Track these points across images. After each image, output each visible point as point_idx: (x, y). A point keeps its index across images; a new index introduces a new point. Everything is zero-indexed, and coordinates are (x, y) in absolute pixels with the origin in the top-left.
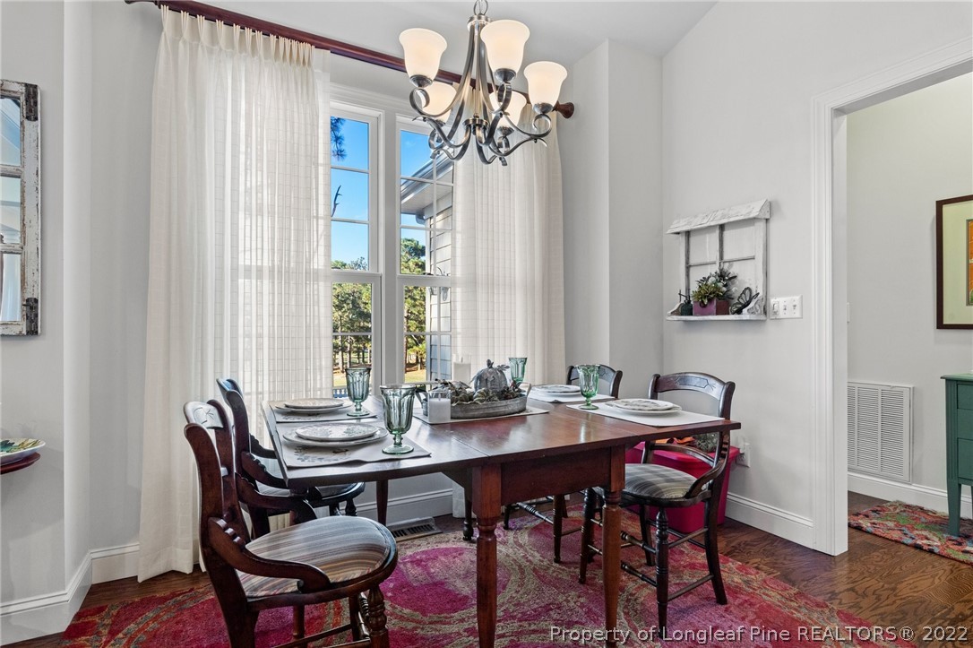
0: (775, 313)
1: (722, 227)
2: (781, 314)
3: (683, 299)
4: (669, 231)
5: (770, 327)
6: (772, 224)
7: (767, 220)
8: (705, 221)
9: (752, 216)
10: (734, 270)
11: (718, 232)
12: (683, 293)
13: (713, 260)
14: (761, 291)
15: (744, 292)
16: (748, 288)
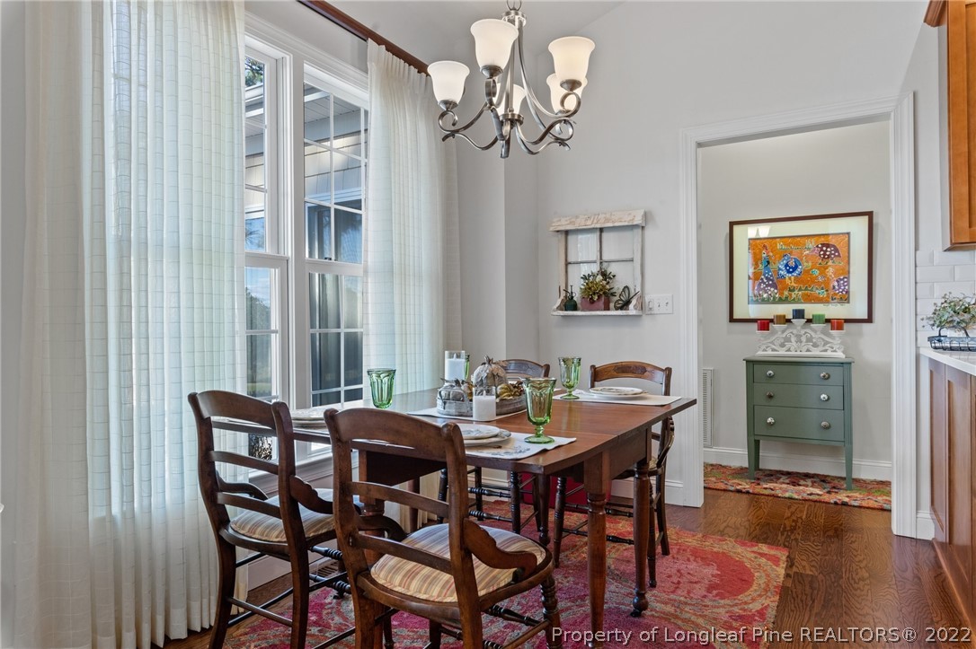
0: (651, 309)
1: (601, 230)
2: (656, 310)
3: (563, 294)
4: (552, 229)
5: (646, 320)
6: (648, 232)
7: (643, 227)
8: (589, 222)
9: (635, 223)
10: (612, 269)
11: (598, 233)
12: (563, 287)
13: (594, 259)
14: (638, 289)
15: (624, 290)
16: (626, 287)
